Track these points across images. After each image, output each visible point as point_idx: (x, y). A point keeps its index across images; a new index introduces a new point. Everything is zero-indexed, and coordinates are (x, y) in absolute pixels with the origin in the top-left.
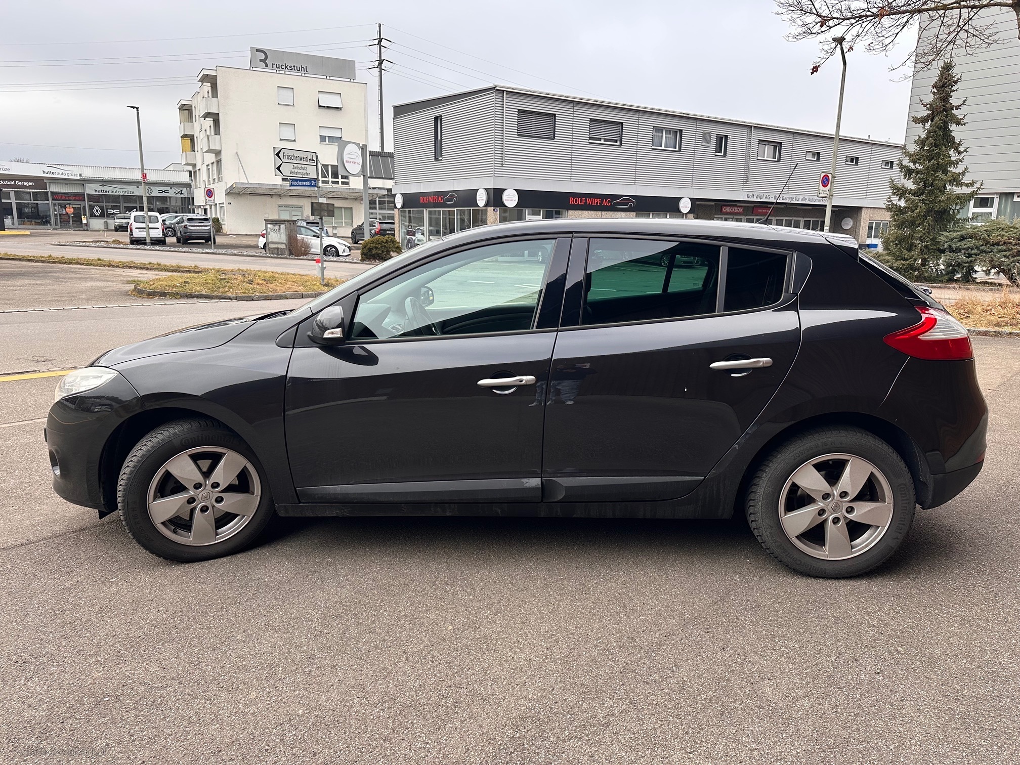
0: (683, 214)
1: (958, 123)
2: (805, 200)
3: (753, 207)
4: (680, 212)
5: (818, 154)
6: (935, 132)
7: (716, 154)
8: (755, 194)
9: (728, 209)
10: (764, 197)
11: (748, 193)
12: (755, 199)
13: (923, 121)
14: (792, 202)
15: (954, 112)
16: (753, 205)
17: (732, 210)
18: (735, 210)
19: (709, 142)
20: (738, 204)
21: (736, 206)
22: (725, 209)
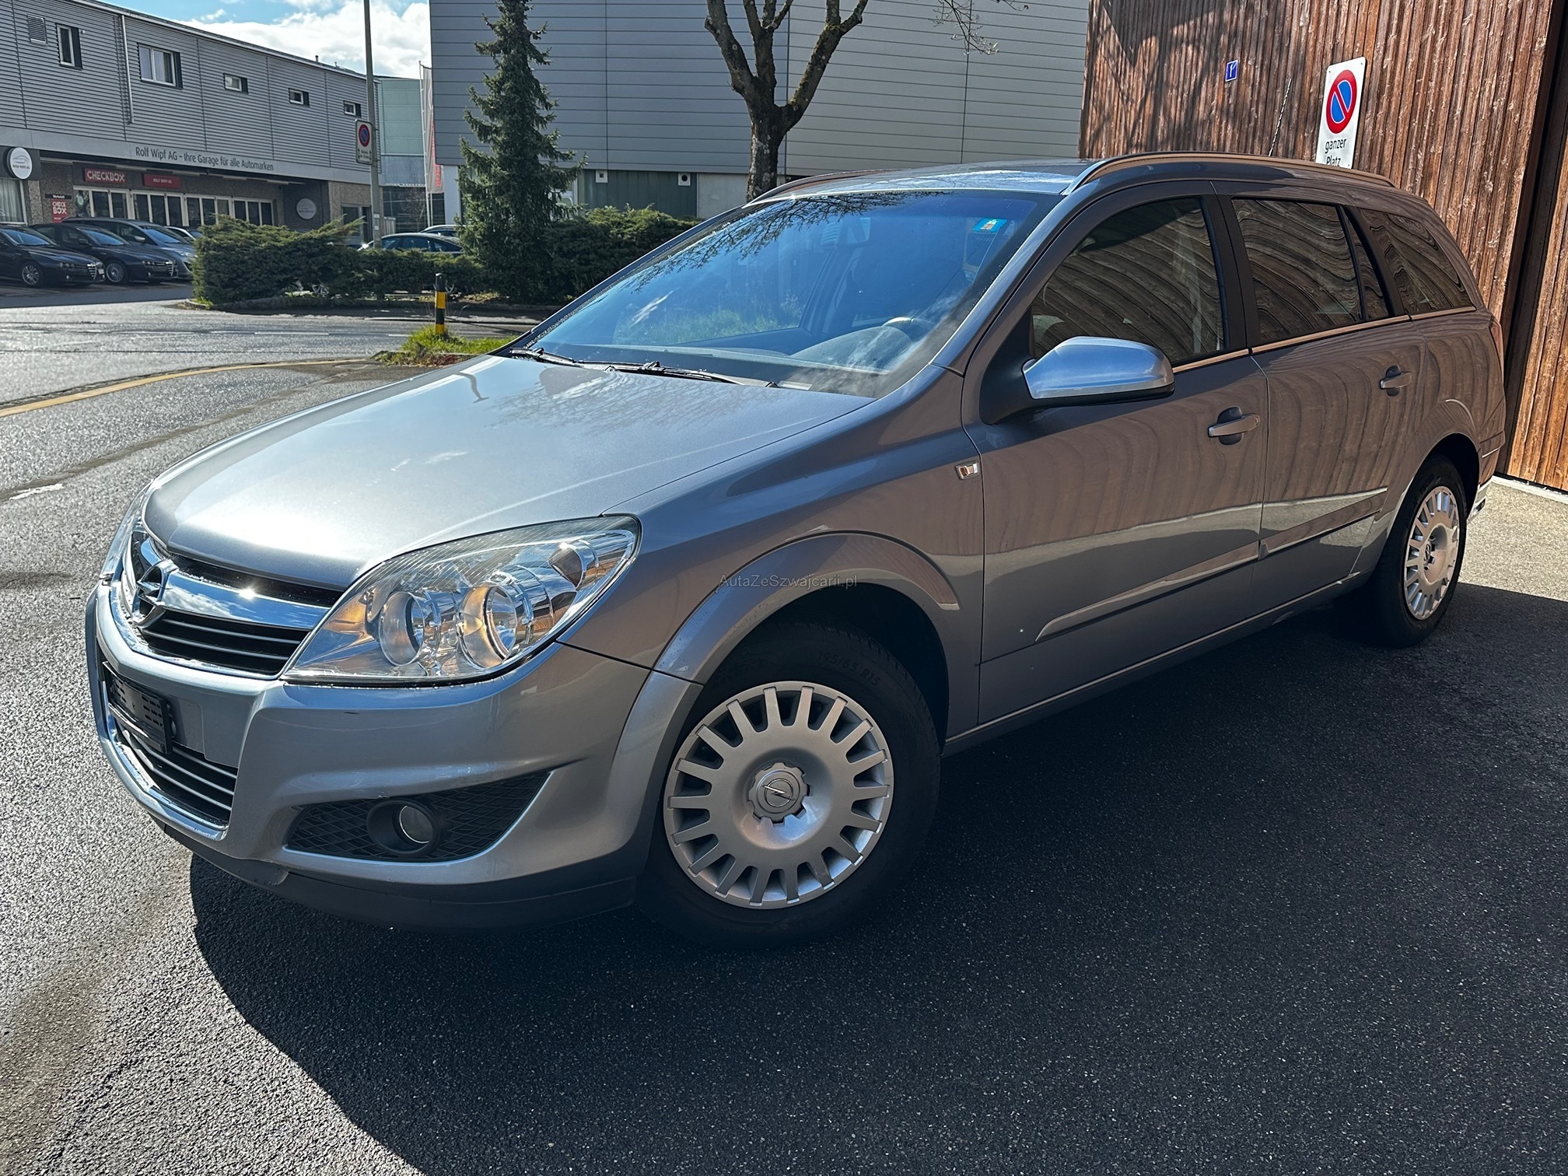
0: (17, 181)
1: (540, 59)
2: (237, 164)
3: (143, 173)
4: (13, 176)
5: (244, 81)
6: (513, 69)
7: (62, 63)
8: (150, 147)
9: (96, 175)
10: (167, 155)
11: (137, 145)
12: (150, 158)
13: (494, 49)
14: (216, 167)
15: (532, 40)
16: (144, 169)
17: (104, 176)
18: (111, 177)
19: (44, 37)
20: (118, 166)
21: (114, 170)
22: (91, 175)
